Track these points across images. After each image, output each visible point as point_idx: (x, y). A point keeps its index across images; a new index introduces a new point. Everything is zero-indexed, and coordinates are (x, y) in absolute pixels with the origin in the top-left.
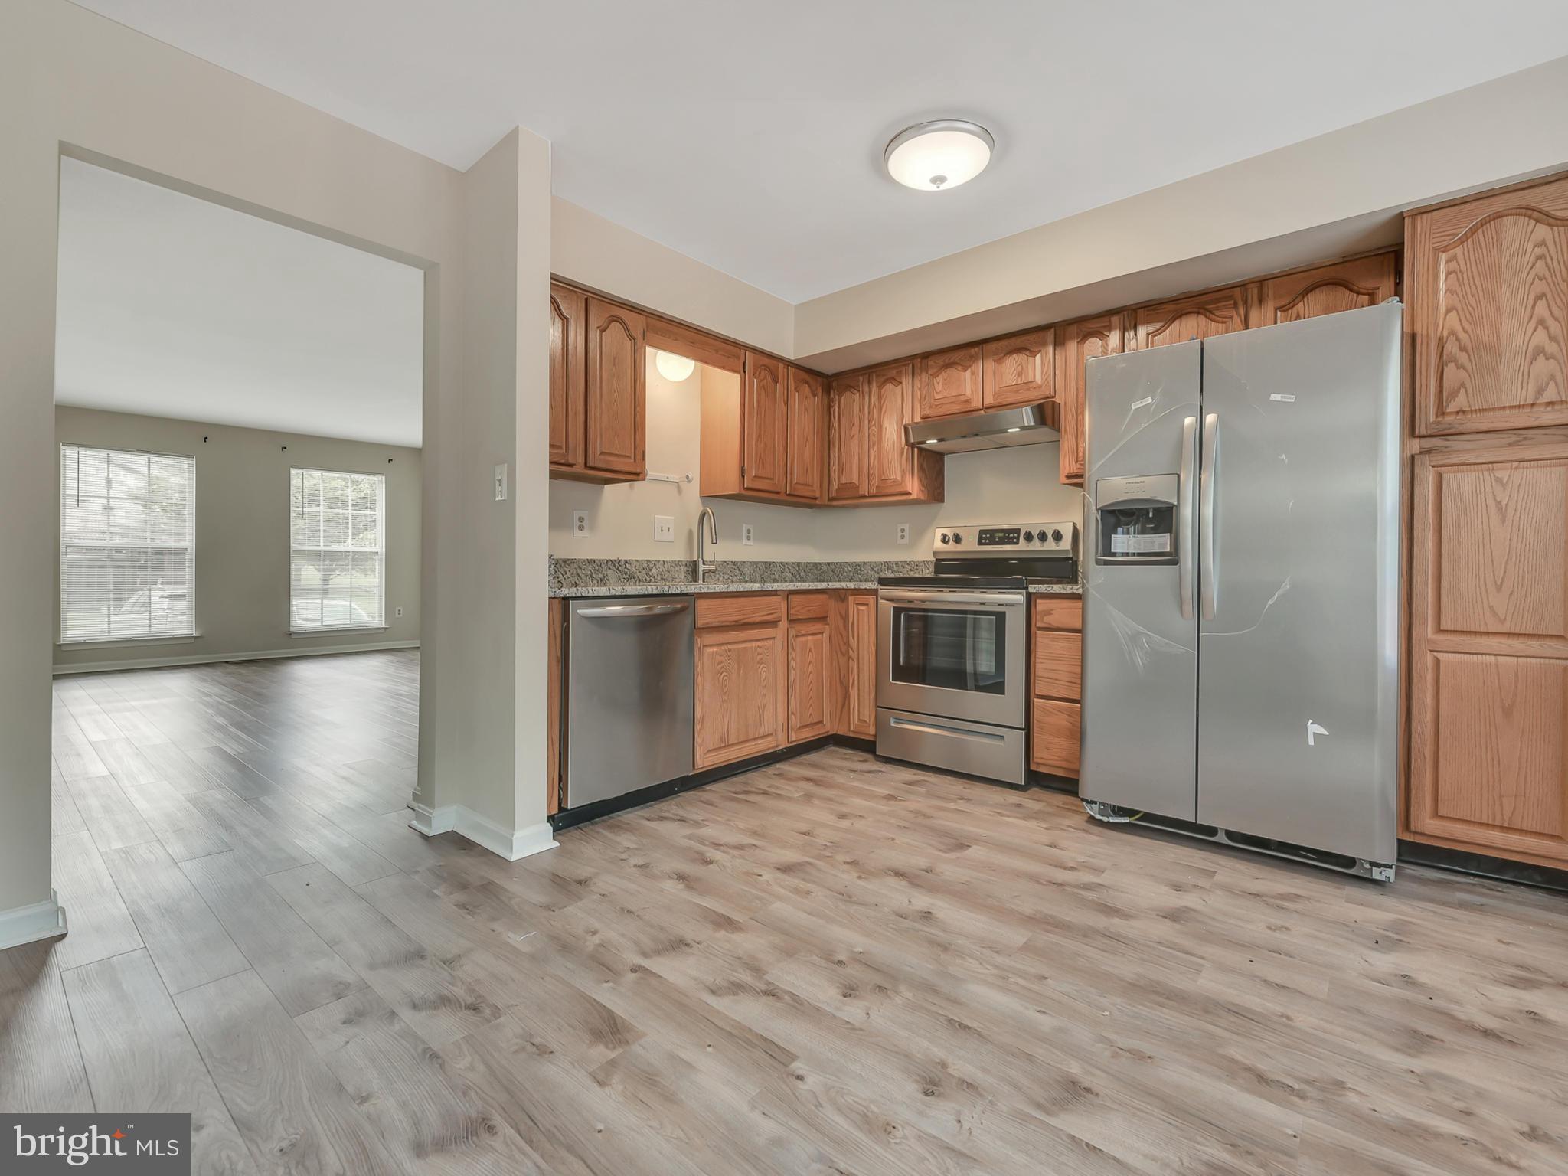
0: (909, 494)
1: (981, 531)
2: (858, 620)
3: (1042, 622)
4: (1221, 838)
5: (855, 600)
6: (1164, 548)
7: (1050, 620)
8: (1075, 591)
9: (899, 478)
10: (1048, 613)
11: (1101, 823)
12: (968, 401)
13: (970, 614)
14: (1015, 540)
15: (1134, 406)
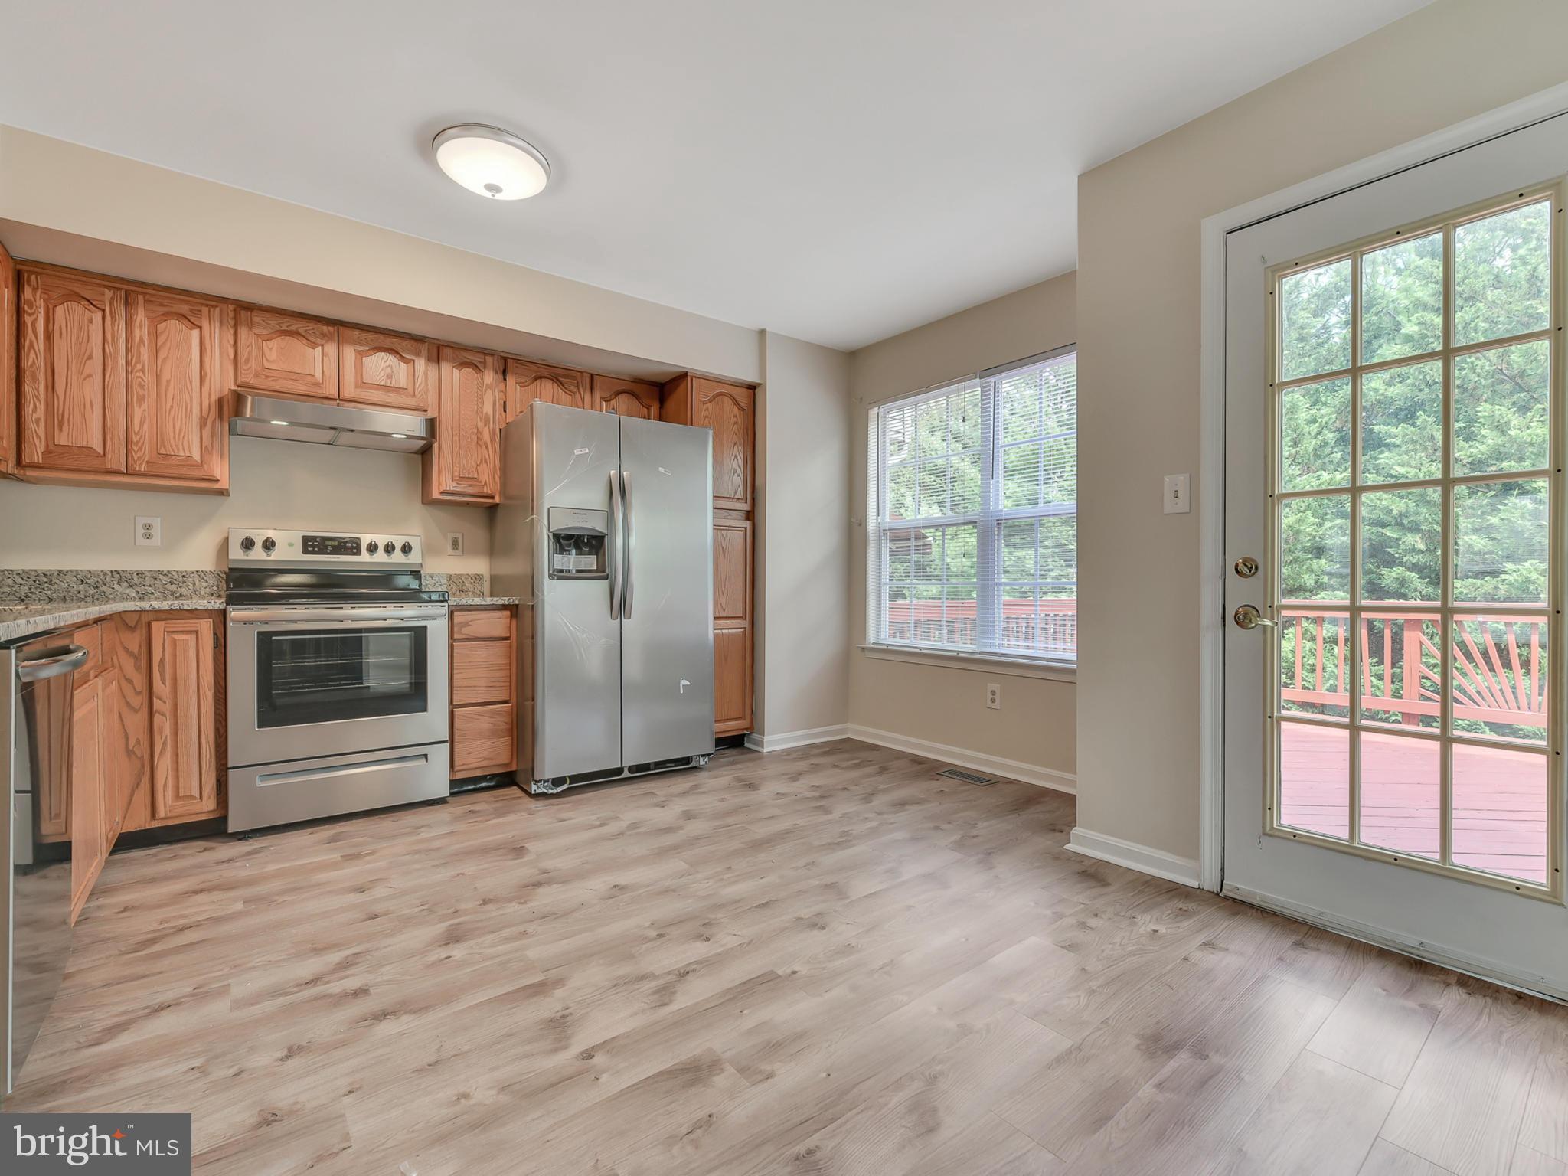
0: (218, 480)
1: (303, 537)
2: (174, 655)
3: (461, 633)
4: (626, 774)
5: (165, 627)
6: (591, 567)
7: (467, 631)
8: (495, 603)
9: (197, 456)
10: (466, 624)
11: (552, 796)
12: (318, 385)
13: (365, 632)
14: (355, 551)
15: (577, 452)
